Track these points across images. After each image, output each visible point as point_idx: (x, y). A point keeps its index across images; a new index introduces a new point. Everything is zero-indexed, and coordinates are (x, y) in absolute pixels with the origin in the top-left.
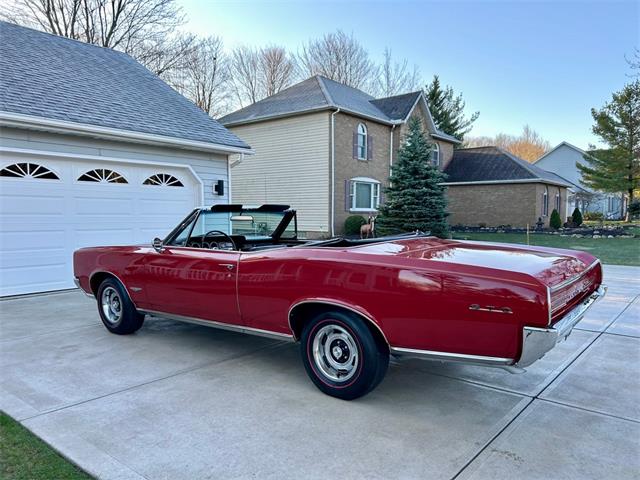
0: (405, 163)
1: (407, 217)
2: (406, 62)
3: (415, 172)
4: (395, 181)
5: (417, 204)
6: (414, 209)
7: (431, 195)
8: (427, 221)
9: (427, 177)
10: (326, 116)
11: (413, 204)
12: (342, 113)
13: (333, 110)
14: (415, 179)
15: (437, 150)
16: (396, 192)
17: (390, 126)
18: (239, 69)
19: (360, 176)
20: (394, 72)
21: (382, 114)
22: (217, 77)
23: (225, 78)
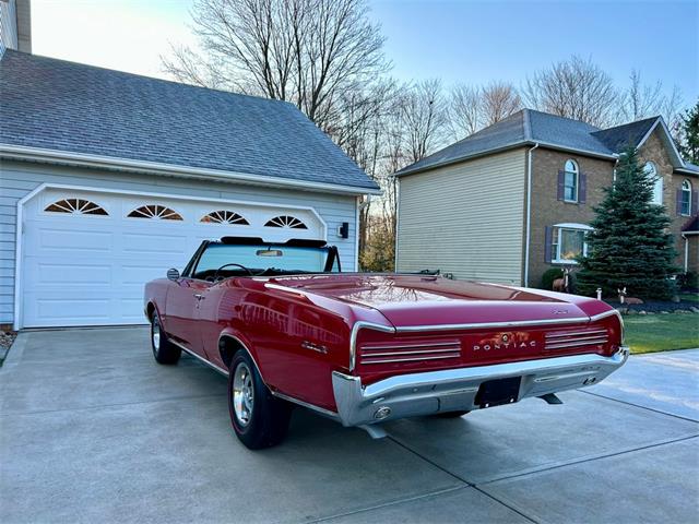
0: (614, 204)
1: (614, 272)
2: (660, 84)
3: (627, 215)
4: (598, 225)
5: (628, 255)
6: (622, 261)
7: (646, 243)
8: (640, 277)
9: (643, 220)
10: (522, 153)
11: (621, 254)
12: (542, 148)
13: (529, 146)
14: (628, 224)
15: (689, 190)
16: (599, 240)
17: (613, 161)
18: (458, 112)
19: (568, 222)
20: (642, 98)
21: (604, 148)
22: (433, 121)
23: (441, 121)
